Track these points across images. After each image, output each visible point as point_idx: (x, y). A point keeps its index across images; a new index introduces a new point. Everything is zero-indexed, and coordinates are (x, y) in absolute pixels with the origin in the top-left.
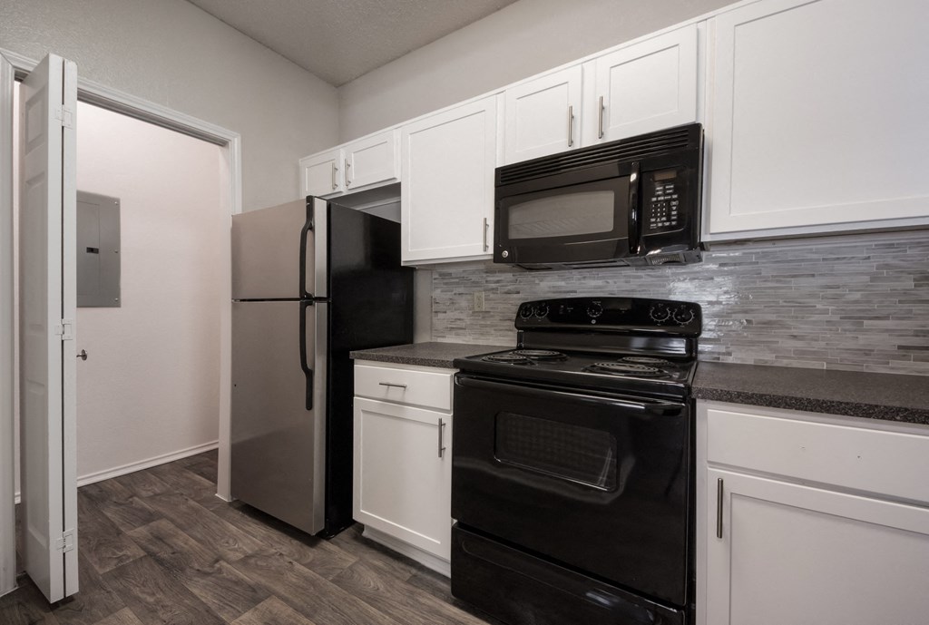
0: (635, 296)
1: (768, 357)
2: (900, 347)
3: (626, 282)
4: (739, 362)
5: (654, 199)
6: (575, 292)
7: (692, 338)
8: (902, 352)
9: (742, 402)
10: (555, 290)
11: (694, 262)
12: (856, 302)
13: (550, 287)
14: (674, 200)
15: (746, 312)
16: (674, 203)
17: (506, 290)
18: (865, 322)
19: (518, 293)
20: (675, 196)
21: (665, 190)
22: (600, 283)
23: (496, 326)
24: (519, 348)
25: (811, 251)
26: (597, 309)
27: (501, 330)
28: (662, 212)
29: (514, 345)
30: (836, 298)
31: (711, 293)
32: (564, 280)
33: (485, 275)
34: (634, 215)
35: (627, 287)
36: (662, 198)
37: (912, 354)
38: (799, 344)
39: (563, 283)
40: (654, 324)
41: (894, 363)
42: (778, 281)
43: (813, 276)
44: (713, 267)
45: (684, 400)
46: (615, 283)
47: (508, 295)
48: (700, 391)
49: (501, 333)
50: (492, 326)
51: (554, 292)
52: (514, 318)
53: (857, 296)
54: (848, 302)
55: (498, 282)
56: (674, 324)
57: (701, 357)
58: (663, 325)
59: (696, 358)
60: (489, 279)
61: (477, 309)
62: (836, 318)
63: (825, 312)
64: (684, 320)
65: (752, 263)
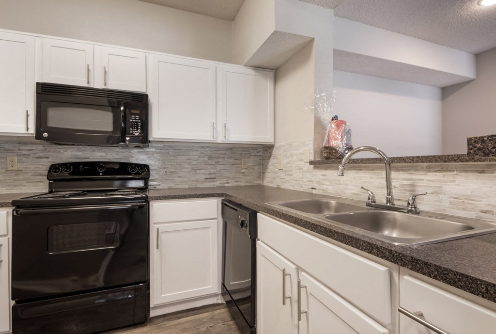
0: (121, 161)
1: (172, 185)
2: (205, 179)
3: (117, 154)
4: (163, 188)
5: (131, 120)
6: (89, 158)
7: (146, 180)
8: (206, 180)
9: (164, 199)
10: (75, 157)
11: (146, 147)
12: (195, 164)
13: (71, 155)
14: (139, 122)
15: (164, 168)
16: (139, 124)
17: (37, 156)
18: (198, 171)
19: (48, 158)
20: (139, 121)
21: (135, 117)
22: (103, 154)
23: (29, 179)
24: (51, 192)
25: (183, 147)
26: (103, 168)
27: (33, 182)
28: (134, 126)
29: (47, 191)
30: (190, 163)
31: (152, 161)
32: (81, 151)
33: (18, 145)
34: (123, 125)
35: (117, 157)
36: (134, 121)
37: (208, 180)
38: (181, 179)
39: (80, 153)
40: (130, 174)
41: (204, 183)
42: (174, 157)
43: (184, 155)
44: (153, 150)
45: (145, 202)
46: (111, 154)
47: (39, 159)
48: (151, 197)
49: (33, 184)
50: (25, 180)
51: (74, 158)
52: (47, 174)
53: (195, 162)
54: (193, 165)
55: (30, 150)
56: (139, 174)
57: (149, 187)
58: (135, 174)
59: (147, 188)
60: (21, 148)
61: (10, 168)
62: (190, 170)
63: (187, 168)
64: (143, 172)
65: (166, 149)
